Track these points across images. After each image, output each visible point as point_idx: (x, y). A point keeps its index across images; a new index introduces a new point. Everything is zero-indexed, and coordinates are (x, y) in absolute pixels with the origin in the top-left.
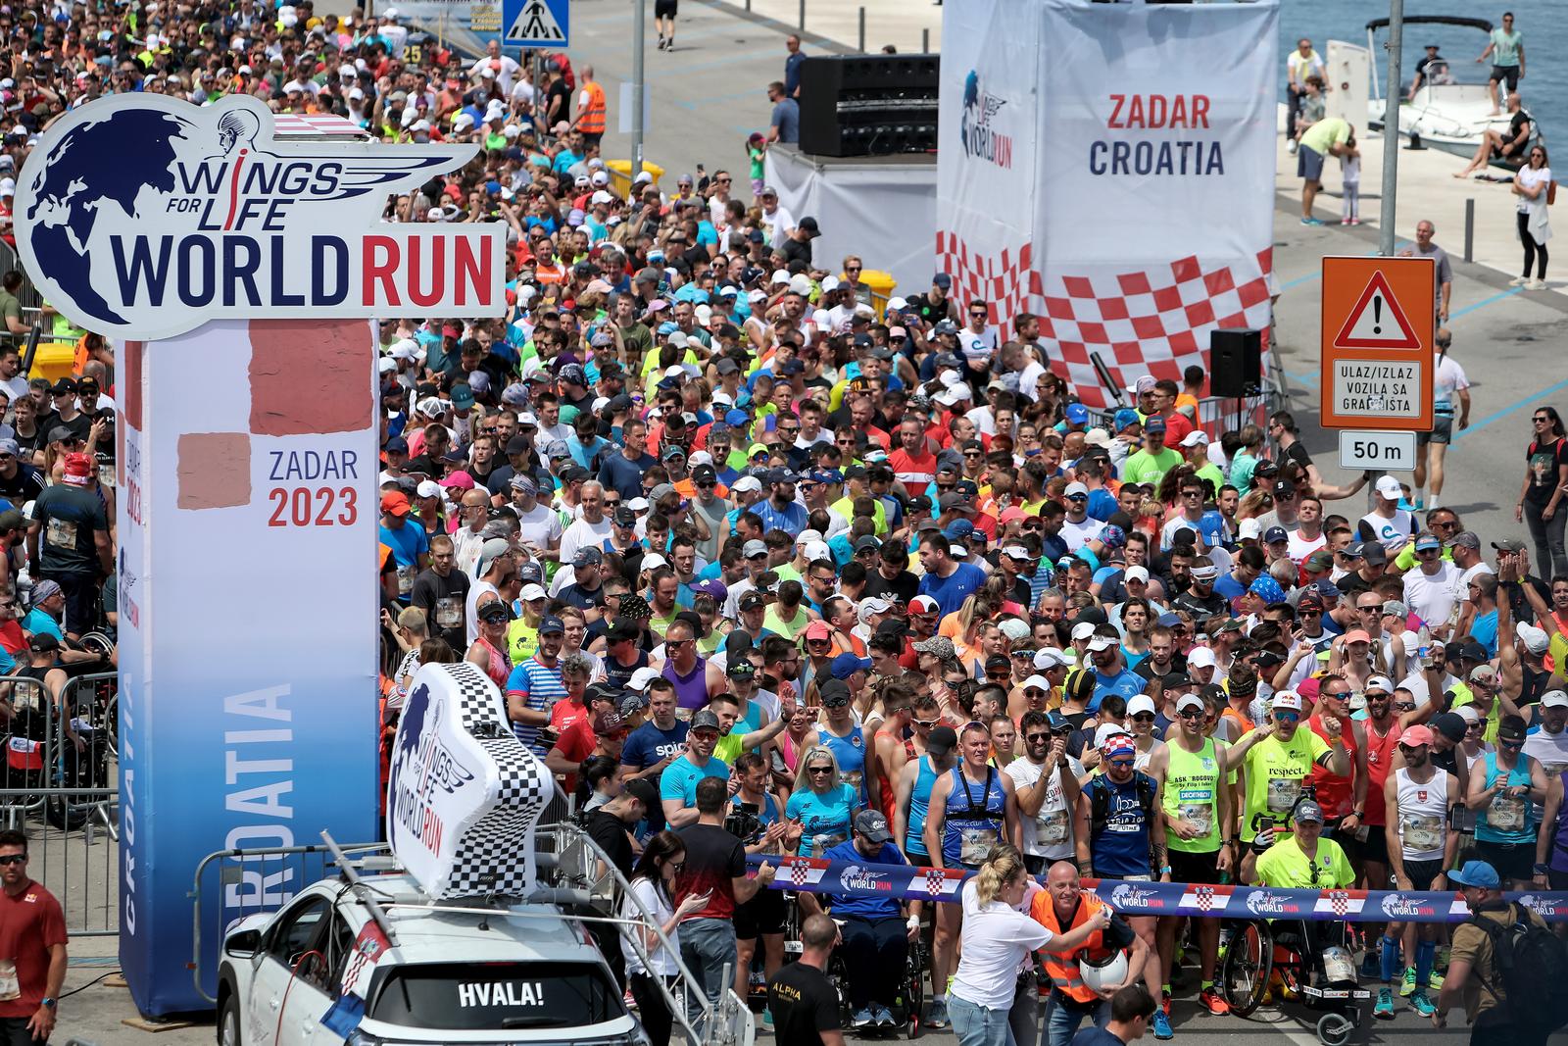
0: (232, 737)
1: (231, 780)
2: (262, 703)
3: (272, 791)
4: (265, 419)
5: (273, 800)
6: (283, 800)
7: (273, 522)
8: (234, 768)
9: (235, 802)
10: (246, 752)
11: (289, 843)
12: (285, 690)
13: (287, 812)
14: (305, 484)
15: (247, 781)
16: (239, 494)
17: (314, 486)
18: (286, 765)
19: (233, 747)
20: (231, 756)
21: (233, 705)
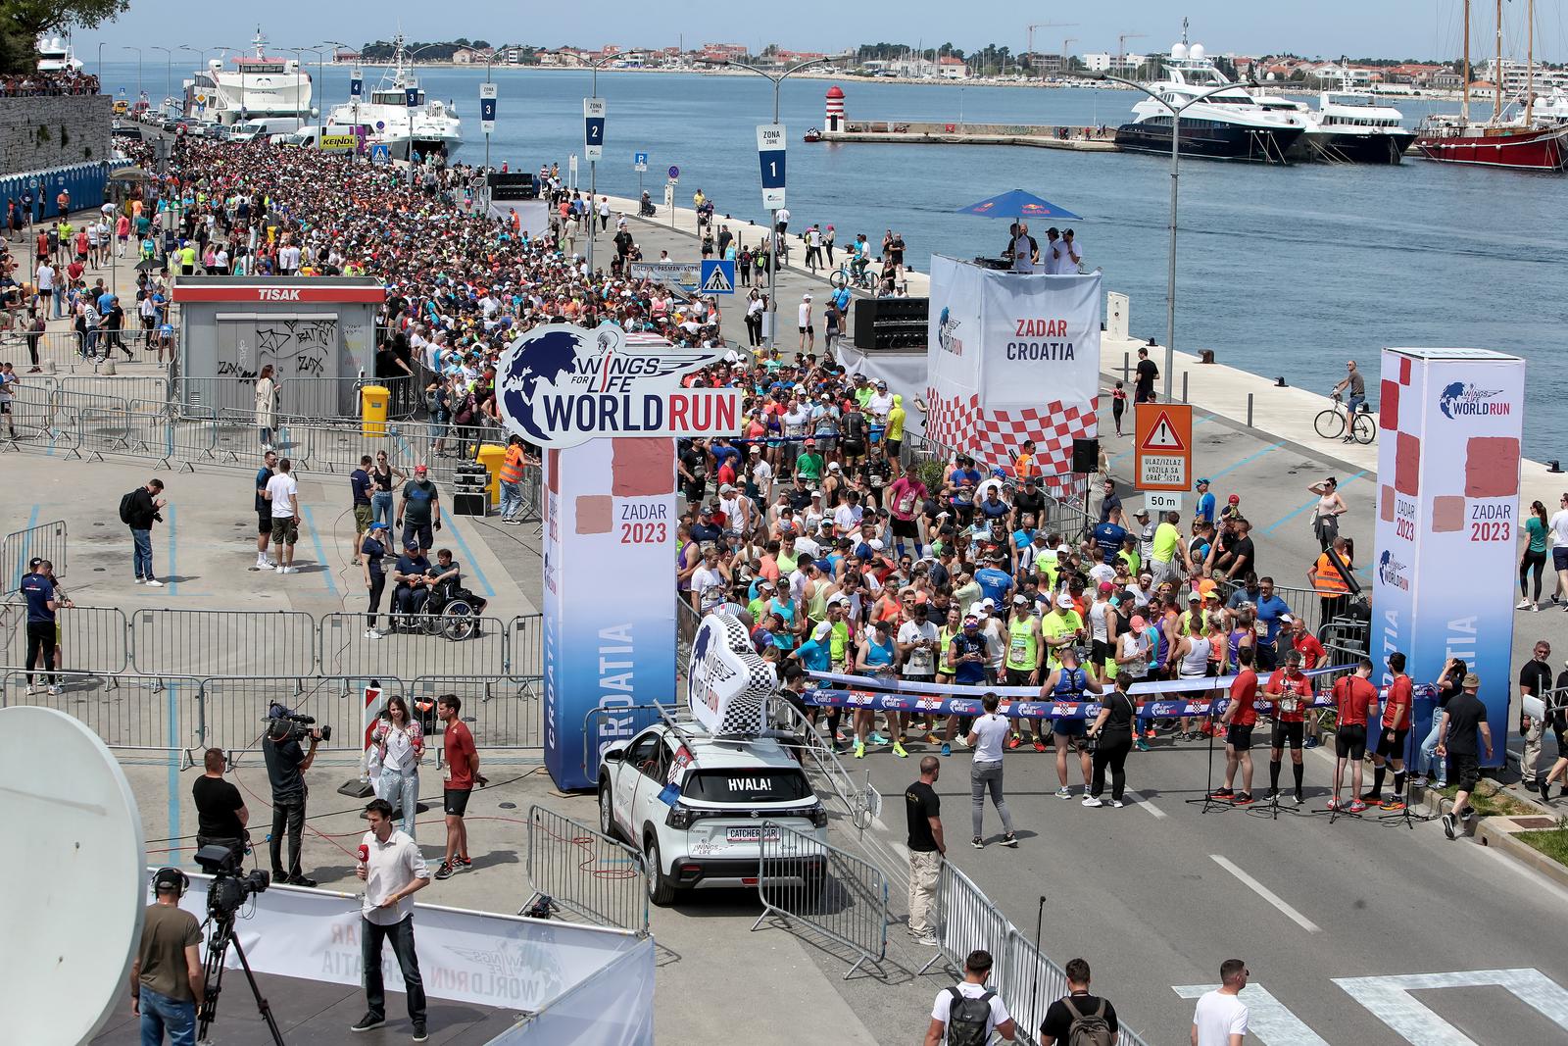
0: (602, 650)
1: (602, 672)
2: (618, 633)
3: (623, 678)
4: (620, 488)
5: (623, 682)
6: (628, 682)
7: (624, 541)
8: (604, 666)
9: (604, 683)
10: (610, 658)
11: (631, 704)
12: (629, 627)
13: (630, 688)
14: (640, 521)
15: (610, 673)
16: (606, 526)
17: (643, 523)
18: (630, 665)
19: (603, 655)
20: (602, 659)
21: (603, 634)
